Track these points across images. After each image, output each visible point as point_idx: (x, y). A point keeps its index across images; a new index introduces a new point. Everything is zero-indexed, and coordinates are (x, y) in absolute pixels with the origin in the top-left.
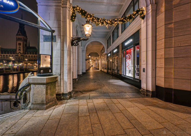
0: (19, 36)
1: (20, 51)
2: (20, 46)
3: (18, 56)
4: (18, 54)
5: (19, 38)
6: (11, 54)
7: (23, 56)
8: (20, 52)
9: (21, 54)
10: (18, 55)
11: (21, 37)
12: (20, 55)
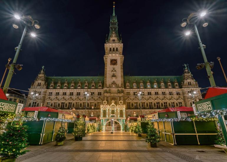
0: (114, 44)
1: (114, 79)
2: (115, 66)
3: (110, 92)
4: (110, 87)
5: (112, 49)
6: (96, 88)
7: (122, 92)
8: (114, 83)
9: (117, 86)
10: (110, 90)
11: (117, 47)
12: (114, 89)
